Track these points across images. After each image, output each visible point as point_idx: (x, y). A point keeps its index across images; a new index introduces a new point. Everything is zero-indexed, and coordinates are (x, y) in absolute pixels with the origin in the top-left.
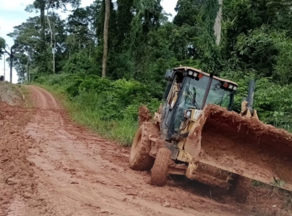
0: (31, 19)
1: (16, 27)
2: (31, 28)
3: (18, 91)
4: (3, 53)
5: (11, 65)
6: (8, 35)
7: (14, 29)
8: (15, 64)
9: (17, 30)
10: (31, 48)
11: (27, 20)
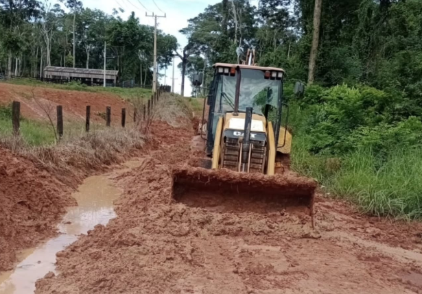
0: (211, 8)
1: (191, 20)
2: (210, 20)
3: (185, 107)
4: (173, 56)
5: (183, 73)
6: (181, 31)
7: (189, 23)
8: (189, 71)
9: (192, 23)
10: (209, 48)
11: (206, 9)
